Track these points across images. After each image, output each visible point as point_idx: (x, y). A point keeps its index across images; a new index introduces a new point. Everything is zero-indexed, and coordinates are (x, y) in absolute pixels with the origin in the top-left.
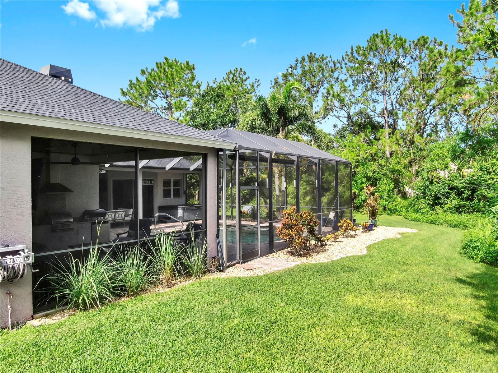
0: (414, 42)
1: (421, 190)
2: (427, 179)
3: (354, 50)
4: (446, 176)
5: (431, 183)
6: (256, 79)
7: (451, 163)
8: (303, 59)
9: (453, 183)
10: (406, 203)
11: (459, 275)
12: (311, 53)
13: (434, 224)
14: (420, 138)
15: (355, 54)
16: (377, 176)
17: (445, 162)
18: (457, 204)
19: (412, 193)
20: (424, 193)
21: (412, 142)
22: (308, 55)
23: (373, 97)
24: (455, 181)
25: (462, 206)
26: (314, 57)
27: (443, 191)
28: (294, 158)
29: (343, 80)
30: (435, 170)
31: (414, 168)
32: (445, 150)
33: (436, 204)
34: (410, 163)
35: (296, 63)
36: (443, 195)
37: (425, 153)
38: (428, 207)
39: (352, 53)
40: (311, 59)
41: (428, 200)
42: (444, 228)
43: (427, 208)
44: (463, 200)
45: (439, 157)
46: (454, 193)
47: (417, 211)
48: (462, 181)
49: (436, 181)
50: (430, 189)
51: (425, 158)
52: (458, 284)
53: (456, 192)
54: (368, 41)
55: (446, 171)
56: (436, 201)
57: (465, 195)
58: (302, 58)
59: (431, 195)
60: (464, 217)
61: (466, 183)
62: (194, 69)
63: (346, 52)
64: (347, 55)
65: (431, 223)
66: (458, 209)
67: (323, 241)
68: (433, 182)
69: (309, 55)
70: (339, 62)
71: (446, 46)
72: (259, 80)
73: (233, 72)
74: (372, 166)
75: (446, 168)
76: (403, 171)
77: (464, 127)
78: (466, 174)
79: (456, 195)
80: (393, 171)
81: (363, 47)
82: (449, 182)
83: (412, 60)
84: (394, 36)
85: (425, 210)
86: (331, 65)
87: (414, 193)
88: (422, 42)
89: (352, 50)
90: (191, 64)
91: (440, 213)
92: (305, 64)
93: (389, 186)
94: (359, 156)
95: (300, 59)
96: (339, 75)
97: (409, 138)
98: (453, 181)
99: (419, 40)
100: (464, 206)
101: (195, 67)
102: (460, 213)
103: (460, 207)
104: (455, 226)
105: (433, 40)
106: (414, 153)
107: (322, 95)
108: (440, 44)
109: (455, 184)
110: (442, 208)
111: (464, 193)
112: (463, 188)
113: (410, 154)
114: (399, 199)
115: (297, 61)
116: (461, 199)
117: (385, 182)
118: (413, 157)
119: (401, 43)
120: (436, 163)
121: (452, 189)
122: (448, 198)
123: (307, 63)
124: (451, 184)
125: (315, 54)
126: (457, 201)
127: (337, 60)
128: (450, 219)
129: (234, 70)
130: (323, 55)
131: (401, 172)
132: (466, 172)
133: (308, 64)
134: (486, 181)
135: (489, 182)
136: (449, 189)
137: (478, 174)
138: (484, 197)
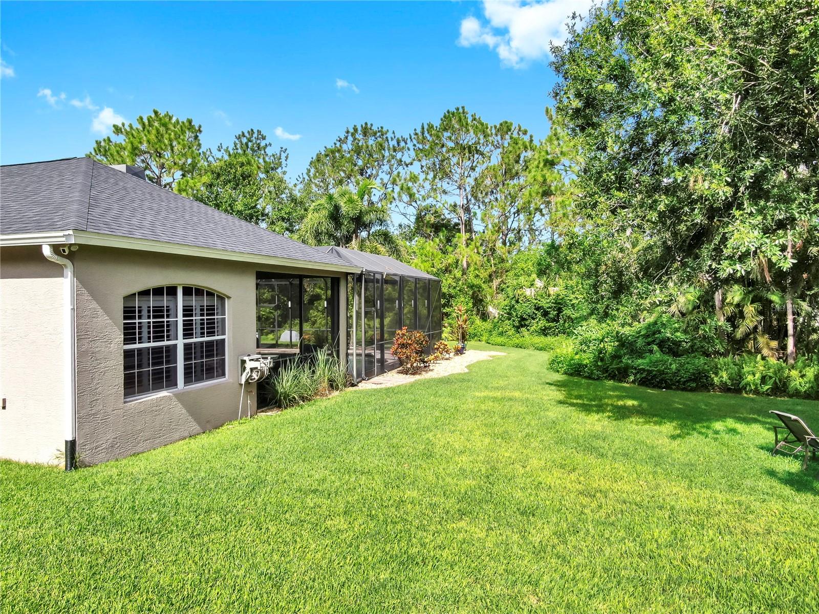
0: (495, 127)
1: (506, 310)
2: (513, 298)
3: (425, 130)
4: (533, 294)
5: (517, 302)
6: (282, 148)
7: (537, 280)
8: (356, 130)
9: (539, 302)
10: (488, 325)
11: (548, 381)
12: (366, 124)
13: (521, 347)
14: (503, 246)
15: (426, 134)
16: (452, 291)
17: (531, 279)
18: (543, 325)
19: (497, 314)
20: (509, 314)
21: (493, 250)
22: (362, 126)
23: (444, 188)
24: (542, 300)
25: (548, 328)
26: (371, 129)
27: (529, 311)
28: (397, 278)
29: (407, 162)
30: (522, 287)
31: (496, 283)
32: (530, 264)
33: (522, 326)
34: (490, 276)
35: (346, 135)
36: (529, 316)
37: (508, 265)
38: (513, 329)
39: (423, 133)
40: (366, 131)
41: (514, 321)
42: (531, 351)
43: (512, 331)
44: (549, 321)
45: (524, 271)
46: (540, 313)
47: (501, 334)
48: (548, 301)
49: (522, 300)
50: (516, 309)
51: (507, 271)
52: (547, 385)
53: (542, 312)
54: (442, 120)
55: (533, 289)
56: (522, 323)
57: (551, 316)
58: (354, 129)
59: (517, 316)
60: (549, 340)
61: (552, 303)
62: (200, 131)
63: (415, 130)
64: (416, 134)
65: (517, 347)
66: (544, 332)
67: (426, 362)
68: (520, 301)
69: (364, 126)
70: (404, 140)
71: (531, 137)
72: (286, 150)
73: (246, 134)
74: (446, 280)
75: (532, 285)
76: (484, 286)
77: (549, 233)
78: (552, 293)
79: (542, 316)
80: (471, 287)
81: (437, 127)
82: (535, 301)
83: (493, 148)
84: (472, 116)
85: (510, 333)
86: (394, 143)
87: (499, 314)
88: (505, 129)
89: (423, 128)
90: (196, 124)
91: (527, 336)
92: (357, 136)
93: (467, 304)
94: (434, 267)
95: (352, 130)
96: (402, 156)
97: (490, 245)
98: (539, 301)
99: (501, 125)
100: (550, 328)
101: (201, 129)
102: (546, 335)
103: (546, 328)
104: (541, 349)
105: (517, 128)
106: (495, 264)
107: (380, 181)
108: (525, 133)
109: (541, 304)
110: (528, 330)
111: (549, 314)
112: (549, 308)
113: (491, 266)
114: (478, 321)
115: (348, 132)
116: (547, 320)
117: (463, 299)
118: (494, 269)
119: (483, 129)
120: (522, 279)
121: (538, 309)
122: (534, 319)
123: (359, 136)
124: (537, 303)
125: (372, 125)
126: (543, 323)
127: (402, 137)
128: (536, 342)
129: (249, 132)
130: (382, 128)
131: (480, 287)
132: (552, 290)
133: (361, 137)
134: (571, 300)
135: (574, 301)
136: (535, 309)
137: (563, 292)
138: (569, 317)
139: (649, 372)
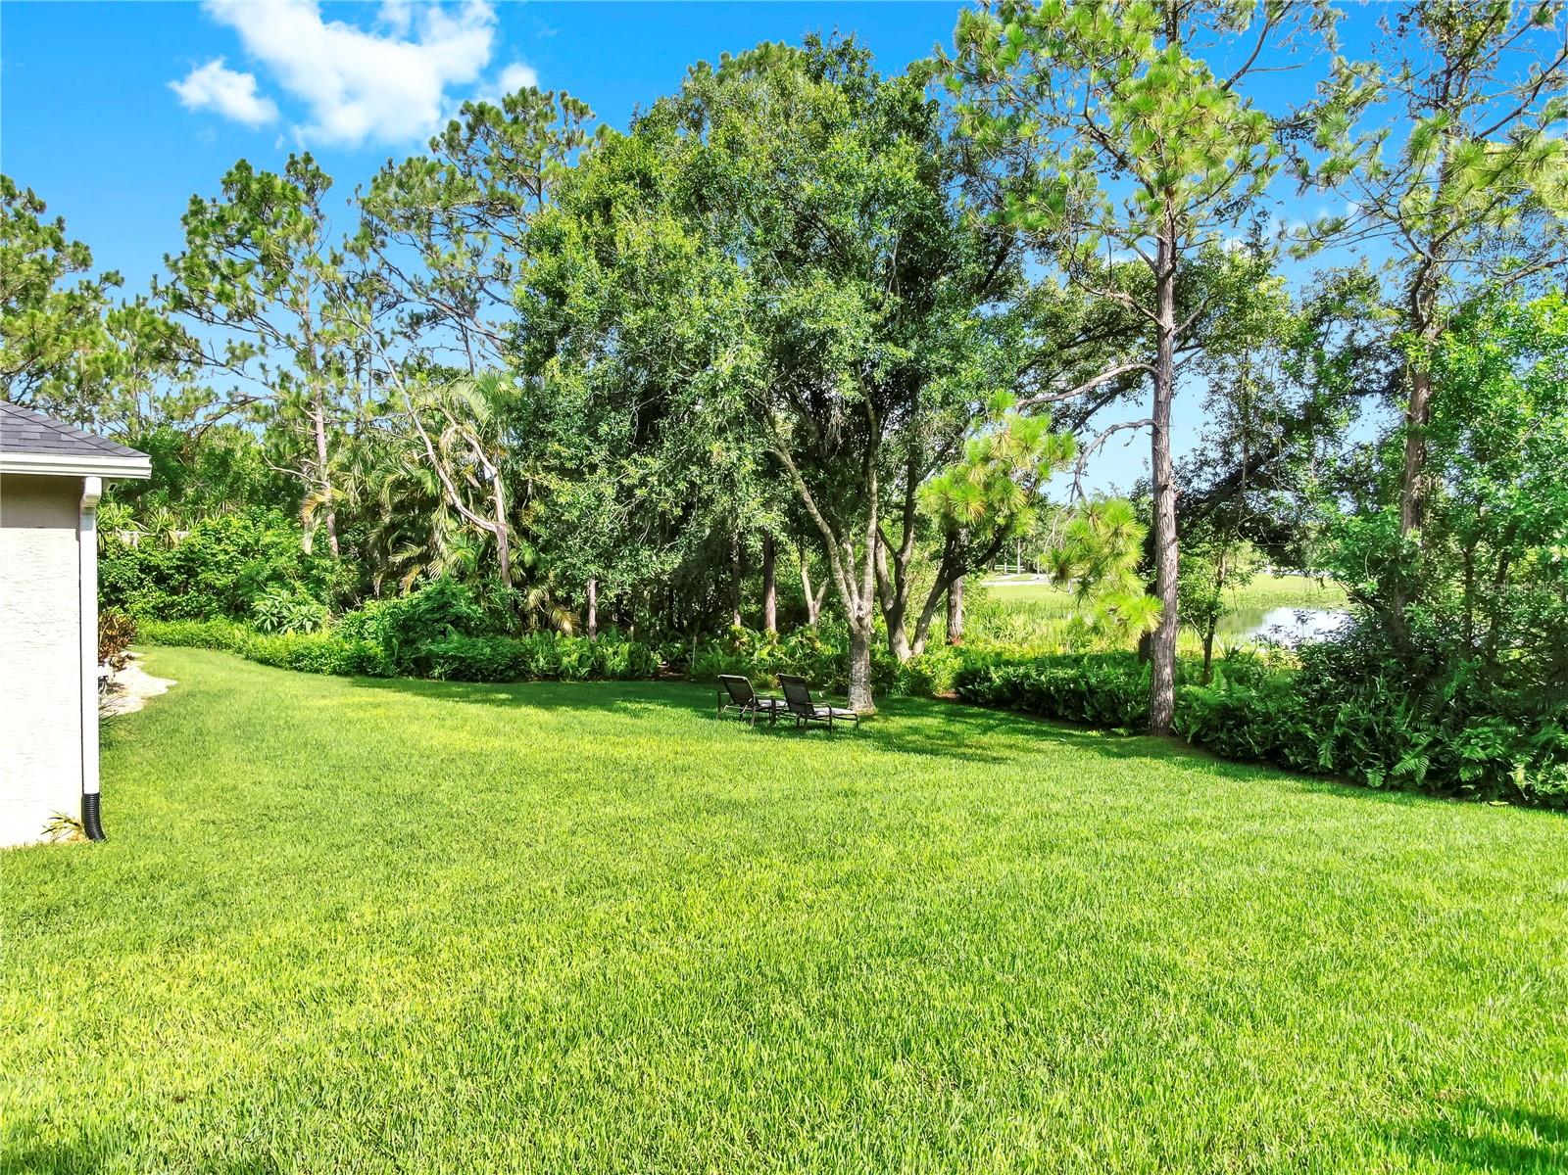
4: (136, 543)
5: (102, 556)
9: (149, 558)
18: (158, 600)
24: (154, 553)
25: (169, 606)
27: (129, 574)
30: (112, 529)
44: (169, 592)
46: (150, 578)
48: (169, 555)
49: (114, 554)
53: (155, 577)
55: (135, 533)
57: (173, 583)
60: (173, 627)
61: (179, 559)
66: (162, 612)
68: (107, 554)
75: (126, 524)
78: (176, 541)
79: (155, 583)
82: (142, 556)
98: (150, 555)
100: (173, 605)
102: (165, 619)
103: (165, 606)
109: (153, 561)
111: (170, 579)
112: (171, 568)
116: (166, 590)
121: (147, 569)
122: (137, 589)
124: (144, 559)
126: (158, 596)
132: (177, 537)
134: (214, 555)
135: (221, 557)
136: (141, 571)
137: (198, 541)
138: (209, 586)
139: (462, 660)
